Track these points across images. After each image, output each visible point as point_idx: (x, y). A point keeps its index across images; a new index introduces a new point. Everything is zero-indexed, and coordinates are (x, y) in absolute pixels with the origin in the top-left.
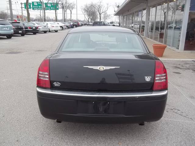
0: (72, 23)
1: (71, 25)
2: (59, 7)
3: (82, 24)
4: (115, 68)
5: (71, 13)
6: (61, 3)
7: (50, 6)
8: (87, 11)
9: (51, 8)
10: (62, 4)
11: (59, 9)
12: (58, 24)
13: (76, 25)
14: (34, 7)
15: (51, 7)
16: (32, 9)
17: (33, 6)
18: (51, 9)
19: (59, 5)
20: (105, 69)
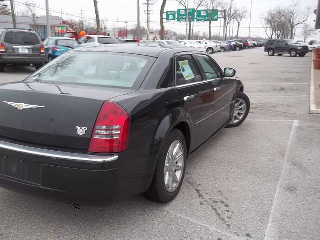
0: (234, 43)
1: (232, 46)
2: (219, 17)
3: (254, 44)
4: (38, 108)
5: (239, 26)
6: (223, 10)
7: (205, 15)
8: (271, 21)
9: (207, 18)
10: (225, 11)
11: (219, 19)
12: (206, 43)
13: (241, 46)
14: (180, 17)
15: (207, 16)
16: (177, 20)
17: (178, 17)
18: (205, 20)
19: (219, 13)
20: (24, 108)
